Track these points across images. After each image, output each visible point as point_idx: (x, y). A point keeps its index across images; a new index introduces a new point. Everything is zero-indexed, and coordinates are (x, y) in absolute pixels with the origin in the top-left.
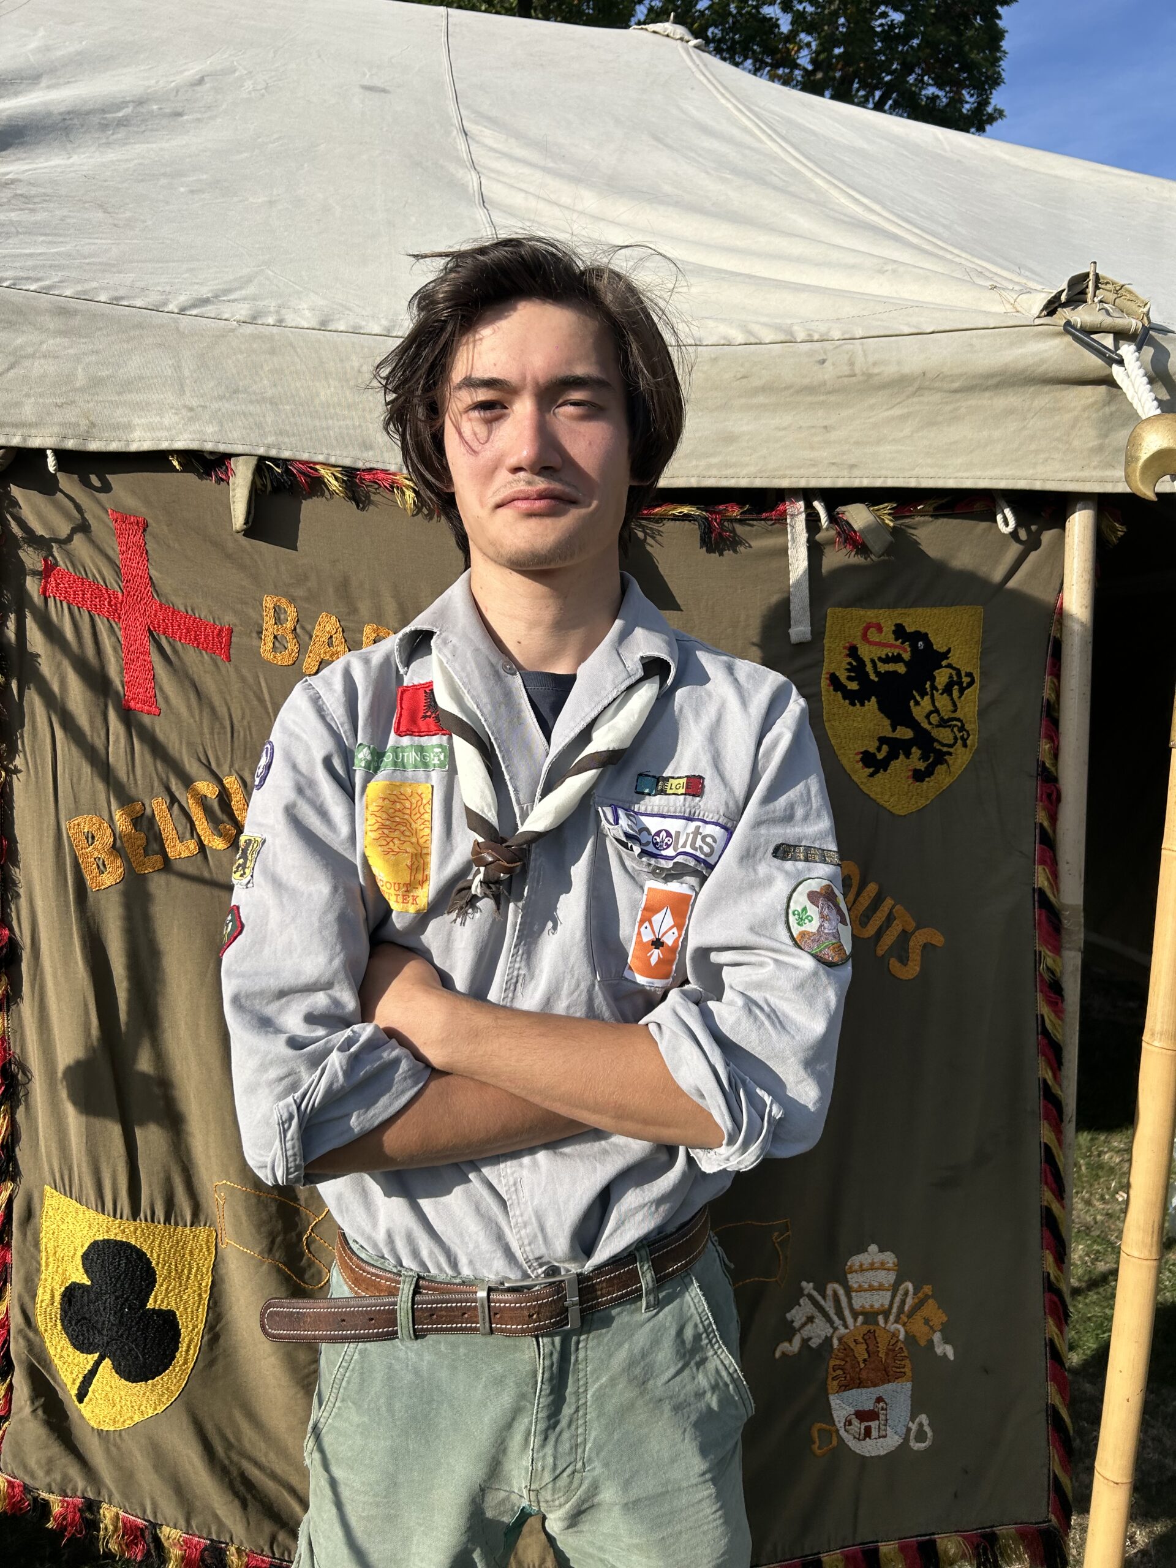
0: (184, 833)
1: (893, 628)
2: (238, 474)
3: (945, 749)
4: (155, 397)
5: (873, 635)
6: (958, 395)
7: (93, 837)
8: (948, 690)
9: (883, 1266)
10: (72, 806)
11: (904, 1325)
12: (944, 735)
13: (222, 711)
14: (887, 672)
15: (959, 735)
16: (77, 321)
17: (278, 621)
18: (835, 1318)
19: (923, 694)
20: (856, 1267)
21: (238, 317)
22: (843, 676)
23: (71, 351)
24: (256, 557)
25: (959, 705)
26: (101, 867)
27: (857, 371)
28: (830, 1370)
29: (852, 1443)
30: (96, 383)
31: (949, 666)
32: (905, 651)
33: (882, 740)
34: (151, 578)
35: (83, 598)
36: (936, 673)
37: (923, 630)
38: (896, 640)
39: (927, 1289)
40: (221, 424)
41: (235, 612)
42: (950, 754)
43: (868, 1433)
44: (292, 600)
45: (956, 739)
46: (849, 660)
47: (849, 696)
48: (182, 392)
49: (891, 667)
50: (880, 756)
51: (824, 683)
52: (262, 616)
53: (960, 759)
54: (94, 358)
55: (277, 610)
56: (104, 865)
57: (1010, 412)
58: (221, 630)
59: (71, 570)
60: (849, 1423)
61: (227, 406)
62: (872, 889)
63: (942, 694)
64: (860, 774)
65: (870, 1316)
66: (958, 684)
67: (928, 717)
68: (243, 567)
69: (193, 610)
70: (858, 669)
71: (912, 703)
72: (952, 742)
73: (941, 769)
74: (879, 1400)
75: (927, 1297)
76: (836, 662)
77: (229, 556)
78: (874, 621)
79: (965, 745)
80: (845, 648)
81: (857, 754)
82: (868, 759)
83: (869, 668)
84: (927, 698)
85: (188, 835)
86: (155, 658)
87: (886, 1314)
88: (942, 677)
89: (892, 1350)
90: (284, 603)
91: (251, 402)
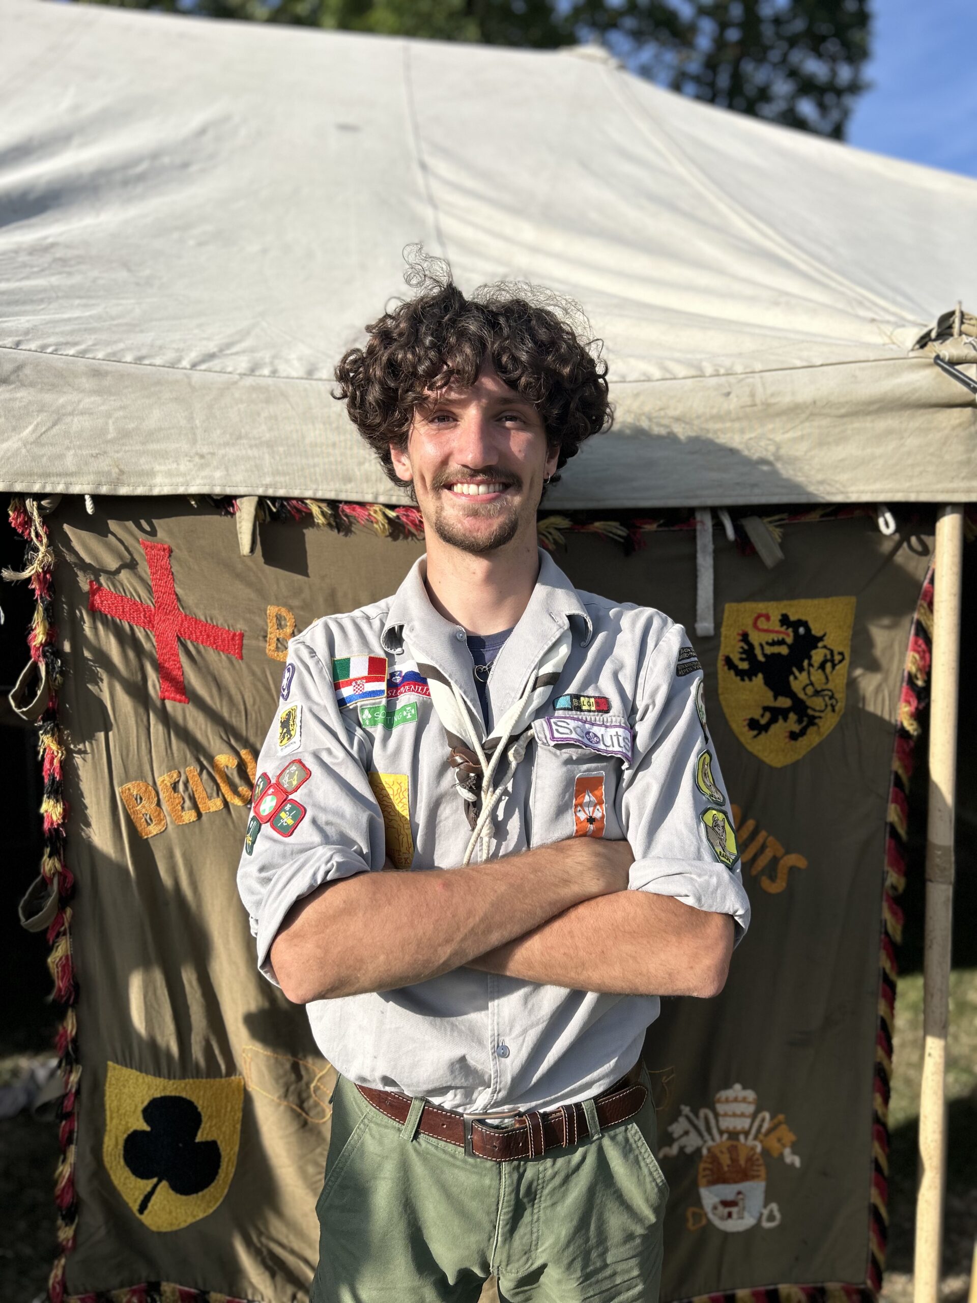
0: (212, 794)
1: (780, 617)
2: (243, 510)
3: (817, 714)
4: (171, 446)
5: (762, 624)
6: (845, 420)
7: (141, 799)
8: (822, 667)
9: (744, 1100)
10: (123, 775)
11: (761, 1142)
12: (817, 703)
13: (238, 698)
14: (773, 655)
15: (829, 702)
16: (107, 382)
17: (280, 626)
18: (705, 1134)
19: (801, 670)
20: (723, 1098)
21: (238, 372)
22: (735, 658)
23: (103, 408)
24: (260, 575)
25: (830, 678)
26: (149, 821)
27: (758, 401)
28: (701, 1170)
29: (717, 1222)
30: (125, 435)
31: (825, 647)
32: (788, 635)
33: (766, 709)
34: (177, 595)
35: (123, 612)
36: (813, 652)
37: (804, 618)
38: (782, 626)
39: (781, 1117)
40: (227, 469)
41: (245, 619)
42: (820, 717)
43: (730, 1215)
44: (290, 609)
45: (826, 706)
46: (742, 644)
47: (742, 674)
48: (194, 442)
49: (776, 649)
50: (763, 722)
51: (720, 663)
52: (266, 623)
53: (828, 723)
54: (121, 413)
55: (279, 618)
56: (151, 819)
57: (889, 432)
58: (234, 635)
59: (112, 590)
60: (715, 1208)
61: (232, 452)
62: (751, 824)
63: (817, 670)
64: (745, 736)
65: (733, 1135)
66: (830, 661)
67: (804, 689)
68: (250, 584)
69: (211, 619)
70: (749, 653)
71: (791, 678)
72: (823, 708)
73: (812, 730)
74: (739, 1193)
75: (780, 1123)
76: (731, 647)
77: (238, 576)
78: (764, 612)
79: (833, 710)
80: (738, 634)
81: (745, 720)
82: (753, 724)
83: (758, 651)
84: (805, 674)
85: (215, 794)
86: (183, 659)
87: (747, 1133)
88: (818, 656)
89: (750, 1160)
90: (284, 612)
91: (251, 447)
